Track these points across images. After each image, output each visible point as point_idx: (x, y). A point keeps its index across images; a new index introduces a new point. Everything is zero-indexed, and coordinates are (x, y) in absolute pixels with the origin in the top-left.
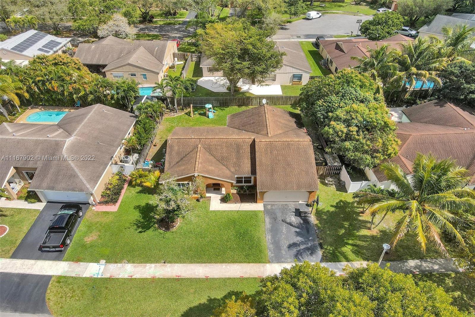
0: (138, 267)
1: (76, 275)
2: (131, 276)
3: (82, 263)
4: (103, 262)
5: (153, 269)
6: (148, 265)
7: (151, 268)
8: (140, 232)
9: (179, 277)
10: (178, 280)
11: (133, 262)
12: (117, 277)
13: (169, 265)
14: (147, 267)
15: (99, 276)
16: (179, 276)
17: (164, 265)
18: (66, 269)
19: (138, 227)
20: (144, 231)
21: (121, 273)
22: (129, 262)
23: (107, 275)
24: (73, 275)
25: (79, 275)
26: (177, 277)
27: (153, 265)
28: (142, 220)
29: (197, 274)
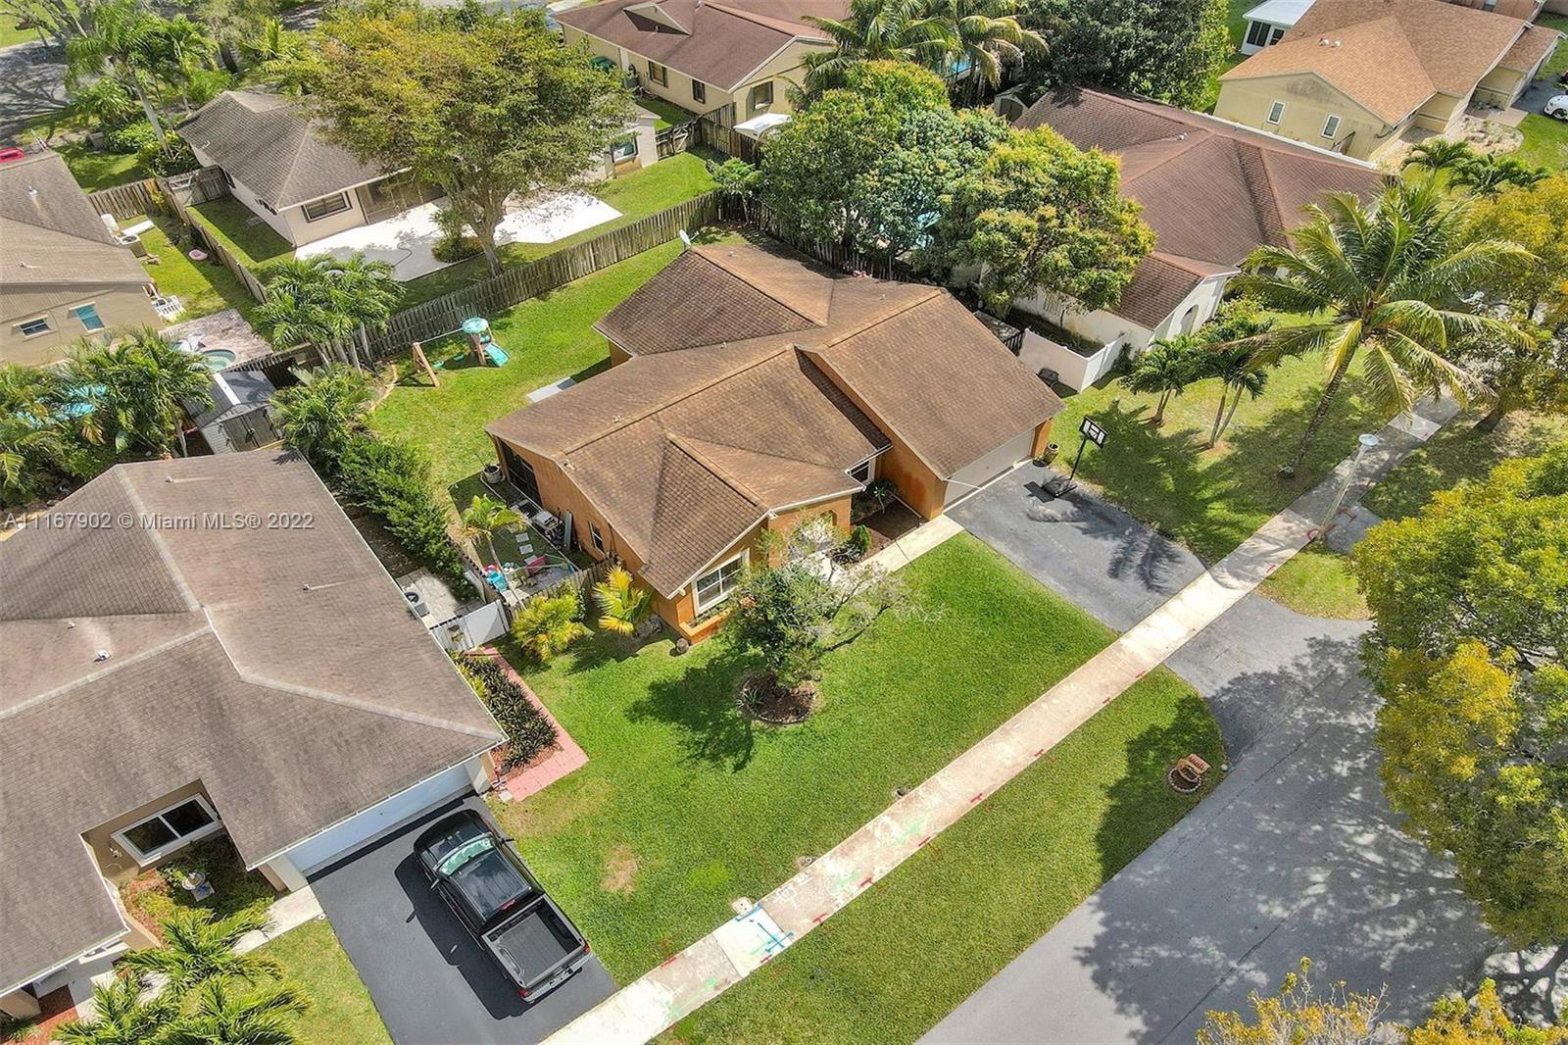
0: (852, 849)
1: (716, 988)
2: (869, 880)
3: (689, 951)
4: (742, 904)
5: (895, 826)
6: (869, 826)
7: (886, 828)
8: (738, 767)
9: (983, 798)
10: (988, 807)
11: (827, 847)
12: (836, 909)
13: (920, 789)
14: (878, 833)
15: (788, 943)
16: (978, 798)
17: (910, 800)
18: (668, 997)
19: (714, 757)
20: (748, 757)
21: (833, 895)
22: (812, 854)
23: (804, 926)
24: (709, 994)
25: (726, 982)
26: (978, 802)
27: (884, 818)
28: (700, 736)
29: (1008, 763)
